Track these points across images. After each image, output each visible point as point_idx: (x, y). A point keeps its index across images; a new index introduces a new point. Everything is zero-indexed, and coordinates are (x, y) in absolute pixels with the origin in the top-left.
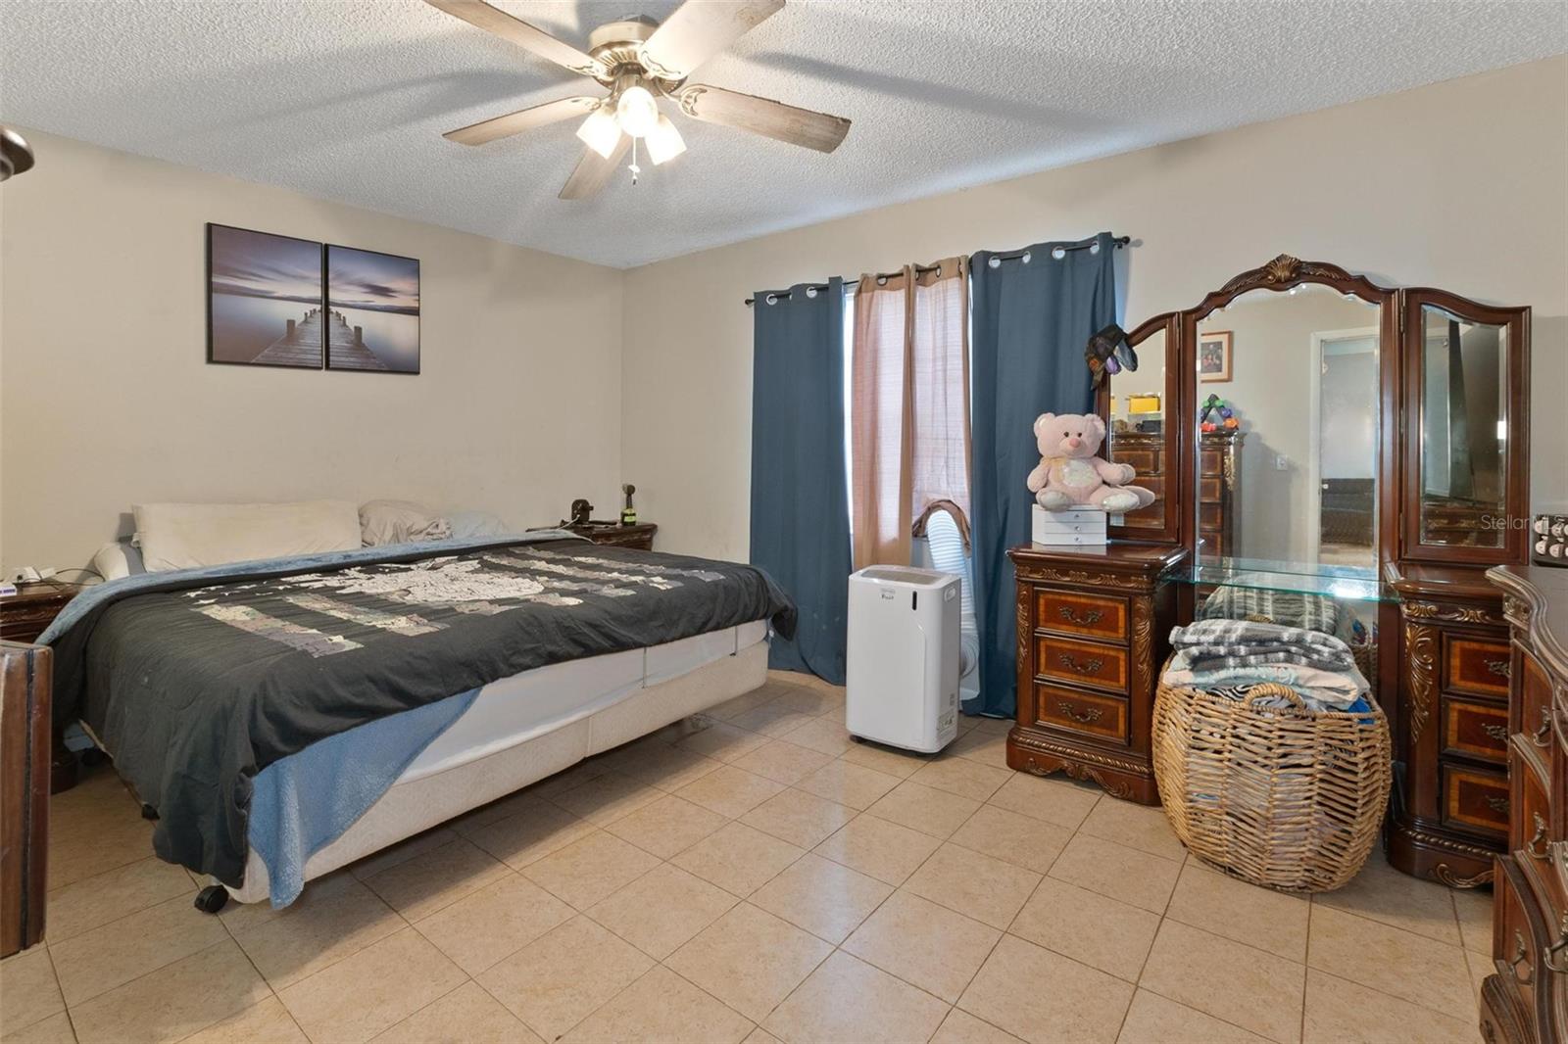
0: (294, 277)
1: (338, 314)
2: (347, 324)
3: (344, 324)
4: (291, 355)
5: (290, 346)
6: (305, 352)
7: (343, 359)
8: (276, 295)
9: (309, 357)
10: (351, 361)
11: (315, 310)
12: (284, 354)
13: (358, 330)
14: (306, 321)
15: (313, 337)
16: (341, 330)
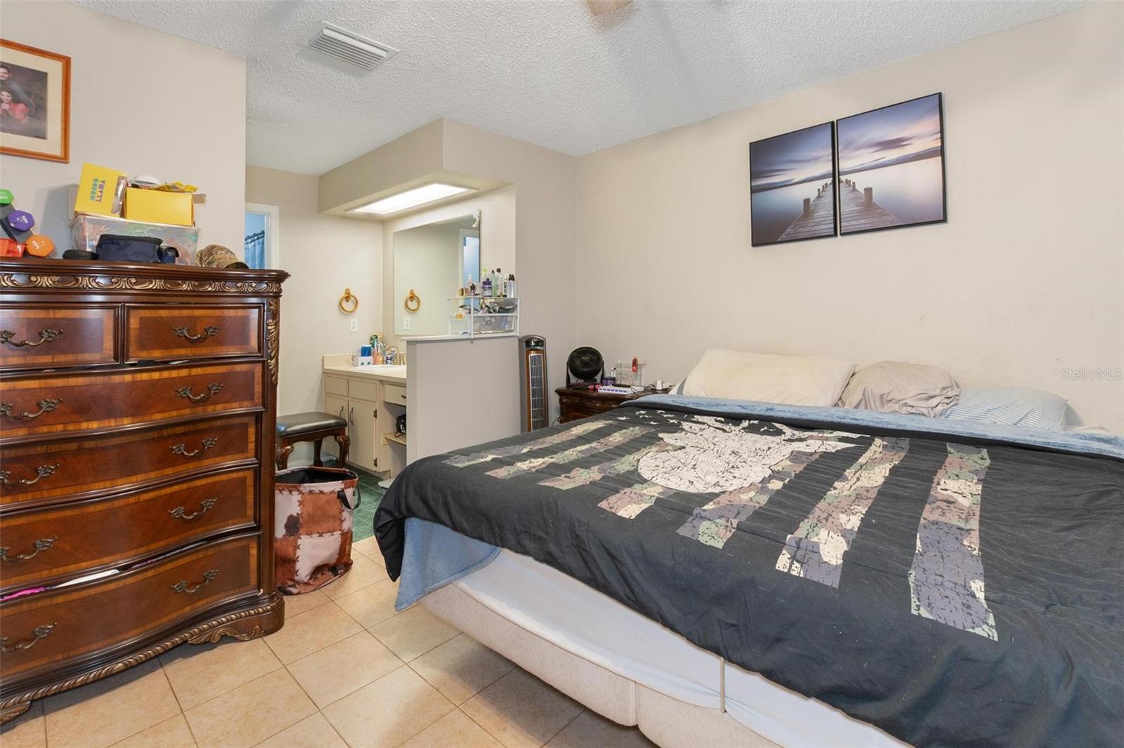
0: (809, 161)
1: (848, 182)
2: (857, 188)
3: (854, 189)
4: (807, 229)
5: (806, 222)
6: (819, 224)
7: (854, 223)
8: (793, 182)
9: (823, 227)
10: (863, 223)
11: (826, 184)
12: (801, 229)
13: (869, 191)
14: (819, 197)
15: (825, 211)
16: (852, 195)
